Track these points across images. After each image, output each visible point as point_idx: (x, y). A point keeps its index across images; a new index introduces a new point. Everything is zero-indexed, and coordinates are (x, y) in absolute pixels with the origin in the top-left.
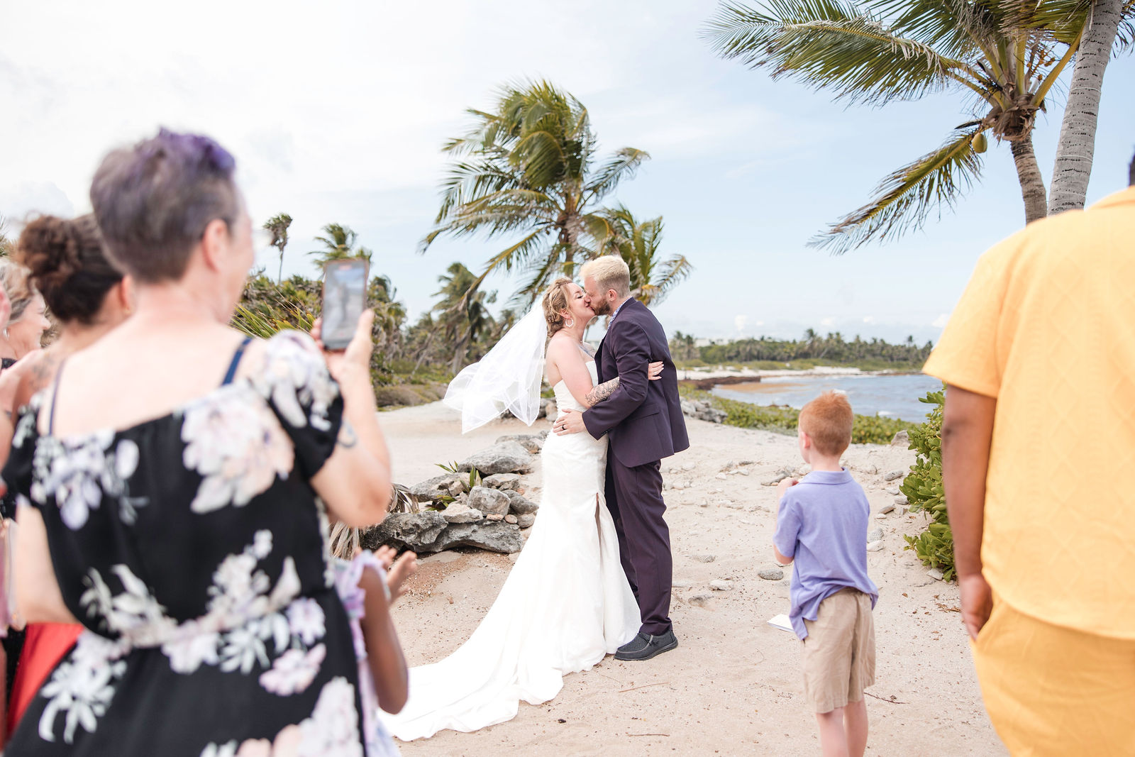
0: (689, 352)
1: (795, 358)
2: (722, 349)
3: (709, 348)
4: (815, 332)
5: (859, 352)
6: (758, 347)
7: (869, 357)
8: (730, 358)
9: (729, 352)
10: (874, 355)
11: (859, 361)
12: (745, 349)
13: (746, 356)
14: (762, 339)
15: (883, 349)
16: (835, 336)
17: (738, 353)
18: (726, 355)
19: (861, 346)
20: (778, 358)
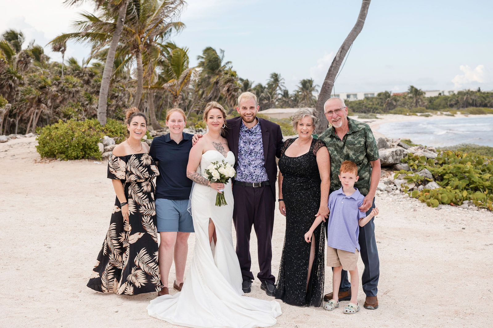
0: (417, 102)
2: (446, 98)
3: (437, 98)
6: (473, 97)
8: (451, 106)
9: (450, 101)
12: (462, 99)
13: (463, 104)
14: (479, 91)
17: (457, 102)
18: (448, 103)
20: (489, 105)
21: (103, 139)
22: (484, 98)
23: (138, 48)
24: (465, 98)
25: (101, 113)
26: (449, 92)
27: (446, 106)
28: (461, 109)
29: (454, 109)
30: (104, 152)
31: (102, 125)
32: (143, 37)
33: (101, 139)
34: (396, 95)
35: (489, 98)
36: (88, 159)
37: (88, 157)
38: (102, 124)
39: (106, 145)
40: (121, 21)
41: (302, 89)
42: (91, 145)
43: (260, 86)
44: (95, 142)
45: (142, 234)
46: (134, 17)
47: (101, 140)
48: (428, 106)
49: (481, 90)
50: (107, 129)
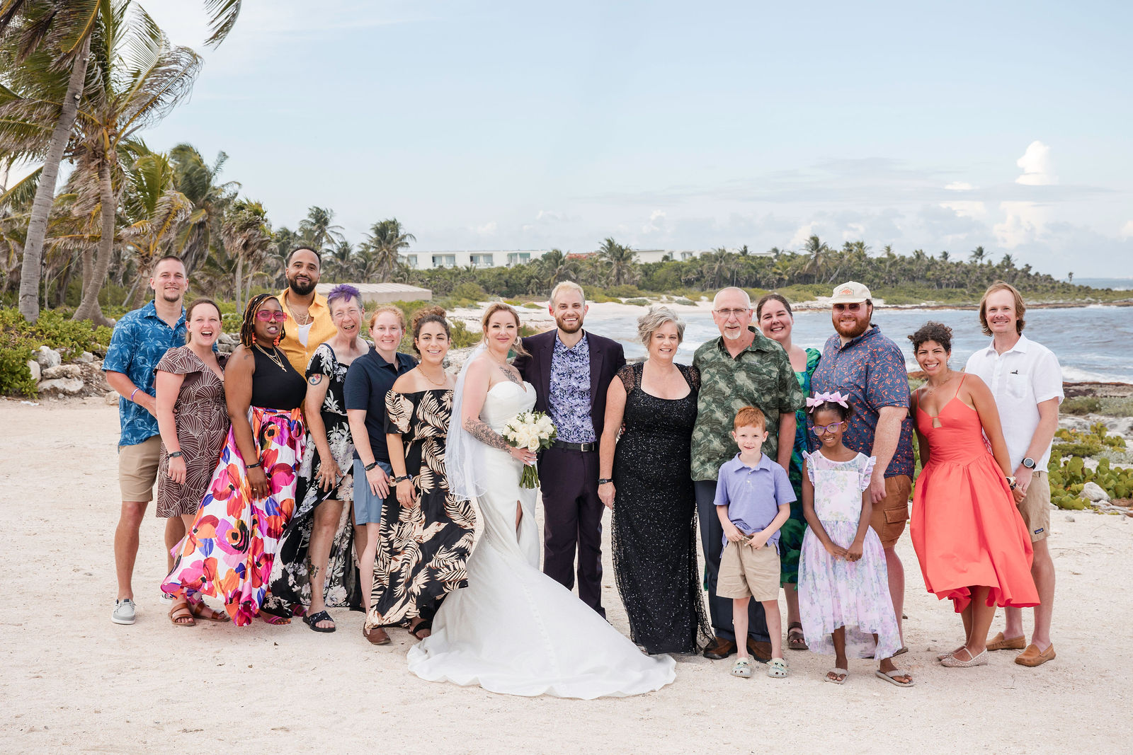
0: (620, 274)
1: (791, 282)
2: (678, 268)
3: (659, 265)
4: (821, 242)
5: (890, 272)
6: (732, 266)
7: (904, 283)
8: (689, 283)
9: (687, 272)
10: (913, 279)
11: (888, 288)
12: (711, 268)
13: (713, 280)
14: (745, 252)
15: (928, 269)
16: (855, 249)
17: (701, 276)
18: (683, 278)
19: (895, 264)
20: (763, 283)
21: (39, 352)
22: (753, 268)
23: (104, 157)
24: (717, 266)
25: (28, 297)
26: (684, 254)
27: (679, 282)
28: (708, 290)
29: (695, 290)
30: (41, 381)
31: (29, 322)
32: (113, 135)
33: (33, 351)
34: (576, 258)
35: (764, 268)
36: (7, 396)
37: (7, 391)
38: (29, 319)
39: (45, 366)
40: (74, 98)
41: (379, 242)
42: (13, 364)
43: (286, 233)
44: (23, 359)
45: (443, 525)
46: (98, 93)
47: (34, 354)
48: (641, 283)
49: (749, 250)
50: (41, 330)
